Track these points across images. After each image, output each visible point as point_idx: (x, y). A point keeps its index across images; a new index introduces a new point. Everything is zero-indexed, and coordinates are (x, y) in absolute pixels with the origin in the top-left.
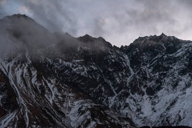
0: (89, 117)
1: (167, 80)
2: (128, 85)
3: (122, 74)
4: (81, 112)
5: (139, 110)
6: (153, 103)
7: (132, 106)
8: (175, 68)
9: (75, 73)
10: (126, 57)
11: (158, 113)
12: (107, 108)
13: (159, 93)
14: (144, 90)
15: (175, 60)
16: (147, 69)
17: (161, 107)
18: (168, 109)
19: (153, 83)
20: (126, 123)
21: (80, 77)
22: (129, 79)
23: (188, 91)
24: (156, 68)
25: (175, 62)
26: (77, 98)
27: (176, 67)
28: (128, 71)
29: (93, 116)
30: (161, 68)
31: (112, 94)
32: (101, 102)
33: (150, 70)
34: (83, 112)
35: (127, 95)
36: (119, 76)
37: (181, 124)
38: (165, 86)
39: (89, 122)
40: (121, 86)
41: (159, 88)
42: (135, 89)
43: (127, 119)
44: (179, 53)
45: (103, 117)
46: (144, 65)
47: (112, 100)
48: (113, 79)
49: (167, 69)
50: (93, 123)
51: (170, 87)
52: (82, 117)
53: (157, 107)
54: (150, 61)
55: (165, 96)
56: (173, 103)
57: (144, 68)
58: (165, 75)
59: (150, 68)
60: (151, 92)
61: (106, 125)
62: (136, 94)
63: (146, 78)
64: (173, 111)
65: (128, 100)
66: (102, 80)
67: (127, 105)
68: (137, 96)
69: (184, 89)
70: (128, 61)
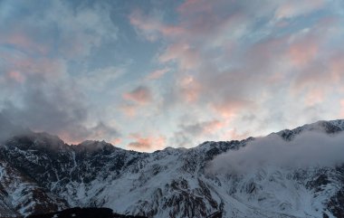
0: (31, 197)
1: (100, 173)
2: (70, 174)
3: (67, 165)
4: (24, 193)
5: (74, 194)
6: (87, 190)
7: (69, 191)
9: (27, 160)
10: (73, 153)
11: (89, 198)
12: (49, 191)
13: (93, 183)
14: (82, 179)
15: (109, 160)
16: (88, 164)
17: (92, 192)
18: (97, 195)
19: (90, 174)
20: (61, 203)
21: (31, 164)
22: (72, 170)
23: (114, 182)
24: (95, 164)
26: (23, 181)
27: (109, 165)
28: (72, 164)
29: (34, 197)
30: (97, 164)
31: (56, 180)
32: (44, 186)
34: (26, 193)
35: (67, 182)
36: (64, 167)
37: (104, 206)
38: (98, 178)
39: (29, 201)
40: (64, 174)
41: (93, 179)
42: (75, 177)
43: (64, 201)
44: (112, 155)
45: (43, 198)
46: (86, 160)
47: (54, 185)
48: (59, 168)
49: (102, 165)
50: (33, 203)
51: (102, 179)
52: (24, 197)
53: (89, 192)
54: (91, 159)
55: (96, 184)
56: (102, 190)
57: (85, 162)
58: (99, 170)
59: (90, 163)
60: (87, 181)
61: (44, 205)
62: (75, 181)
63: (85, 170)
64: (100, 197)
65: (67, 186)
66: (49, 168)
67: (66, 190)
68: (75, 183)
69: (111, 181)
70: (74, 156)
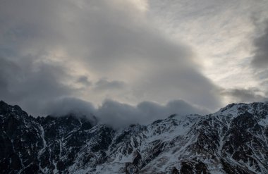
1: (80, 155)
2: (38, 157)
3: (34, 146)
8: (89, 143)
10: (42, 128)
13: (70, 169)
14: (55, 164)
15: (90, 136)
16: (61, 143)
19: (65, 157)
22: (41, 152)
23: (98, 168)
24: (71, 143)
25: (89, 138)
28: (41, 144)
30: (76, 142)
33: (64, 144)
36: (30, 148)
38: (77, 161)
40: (30, 159)
41: (71, 163)
42: (45, 163)
46: (59, 138)
48: (24, 151)
49: (81, 144)
51: (81, 163)
54: (66, 135)
57: (59, 141)
59: (64, 141)
62: (46, 168)
68: (46, 170)
69: (95, 166)
70: (43, 133)
